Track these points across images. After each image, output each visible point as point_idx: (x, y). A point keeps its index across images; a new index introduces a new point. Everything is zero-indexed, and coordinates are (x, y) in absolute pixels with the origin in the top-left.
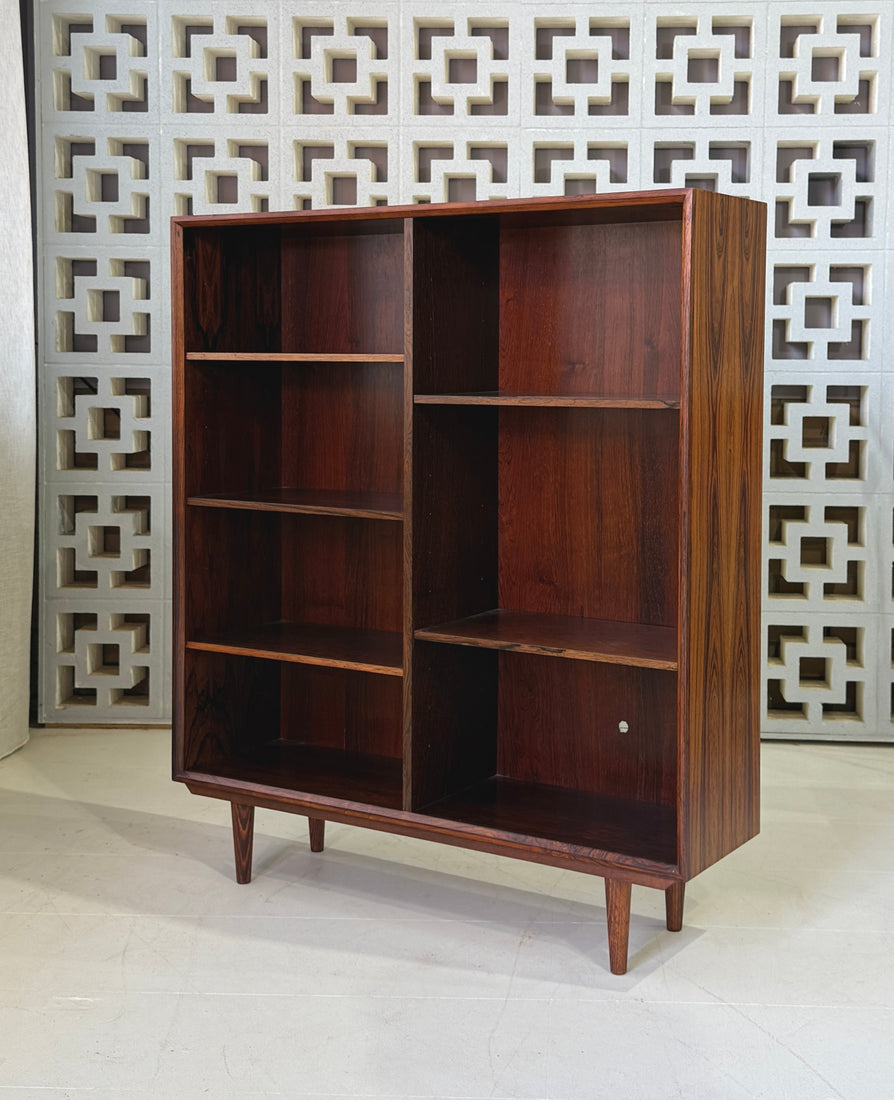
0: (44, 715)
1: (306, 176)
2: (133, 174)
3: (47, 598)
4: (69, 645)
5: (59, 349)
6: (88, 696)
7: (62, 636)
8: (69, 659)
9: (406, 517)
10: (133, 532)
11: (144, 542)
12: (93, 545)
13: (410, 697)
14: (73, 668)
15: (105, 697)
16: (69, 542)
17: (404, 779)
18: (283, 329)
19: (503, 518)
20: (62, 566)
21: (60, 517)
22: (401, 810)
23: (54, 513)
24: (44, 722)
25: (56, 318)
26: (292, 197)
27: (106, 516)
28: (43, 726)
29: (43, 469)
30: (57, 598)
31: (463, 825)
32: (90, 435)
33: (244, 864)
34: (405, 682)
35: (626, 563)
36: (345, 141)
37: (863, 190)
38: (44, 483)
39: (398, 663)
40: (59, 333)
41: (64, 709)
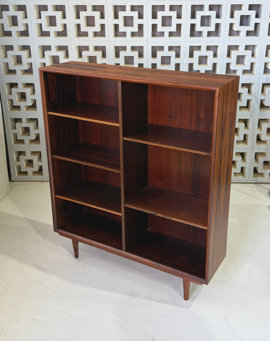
0: (13, 178)
1: (78, 17)
2: (22, 17)
3: (10, 147)
4: (18, 160)
5: (4, 74)
6: (26, 173)
7: (16, 157)
8: (18, 164)
9: (121, 172)
10: (33, 128)
11: (37, 132)
12: (22, 131)
13: (124, 222)
14: (20, 166)
15: (30, 173)
16: (15, 131)
17: (123, 243)
18: (77, 94)
19: (149, 160)
20: (13, 137)
21: (11, 124)
22: (122, 250)
23: (9, 124)
24: (13, 180)
25: (3, 64)
26: (74, 25)
27: (25, 124)
28: (13, 181)
29: (4, 111)
30: (13, 147)
31: (141, 258)
32: (17, 100)
33: (76, 254)
34: (122, 218)
35: (188, 179)
36: (90, 5)
37: (257, 20)
38: (5, 114)
39: (120, 212)
40: (4, 69)
41: (19, 177)
